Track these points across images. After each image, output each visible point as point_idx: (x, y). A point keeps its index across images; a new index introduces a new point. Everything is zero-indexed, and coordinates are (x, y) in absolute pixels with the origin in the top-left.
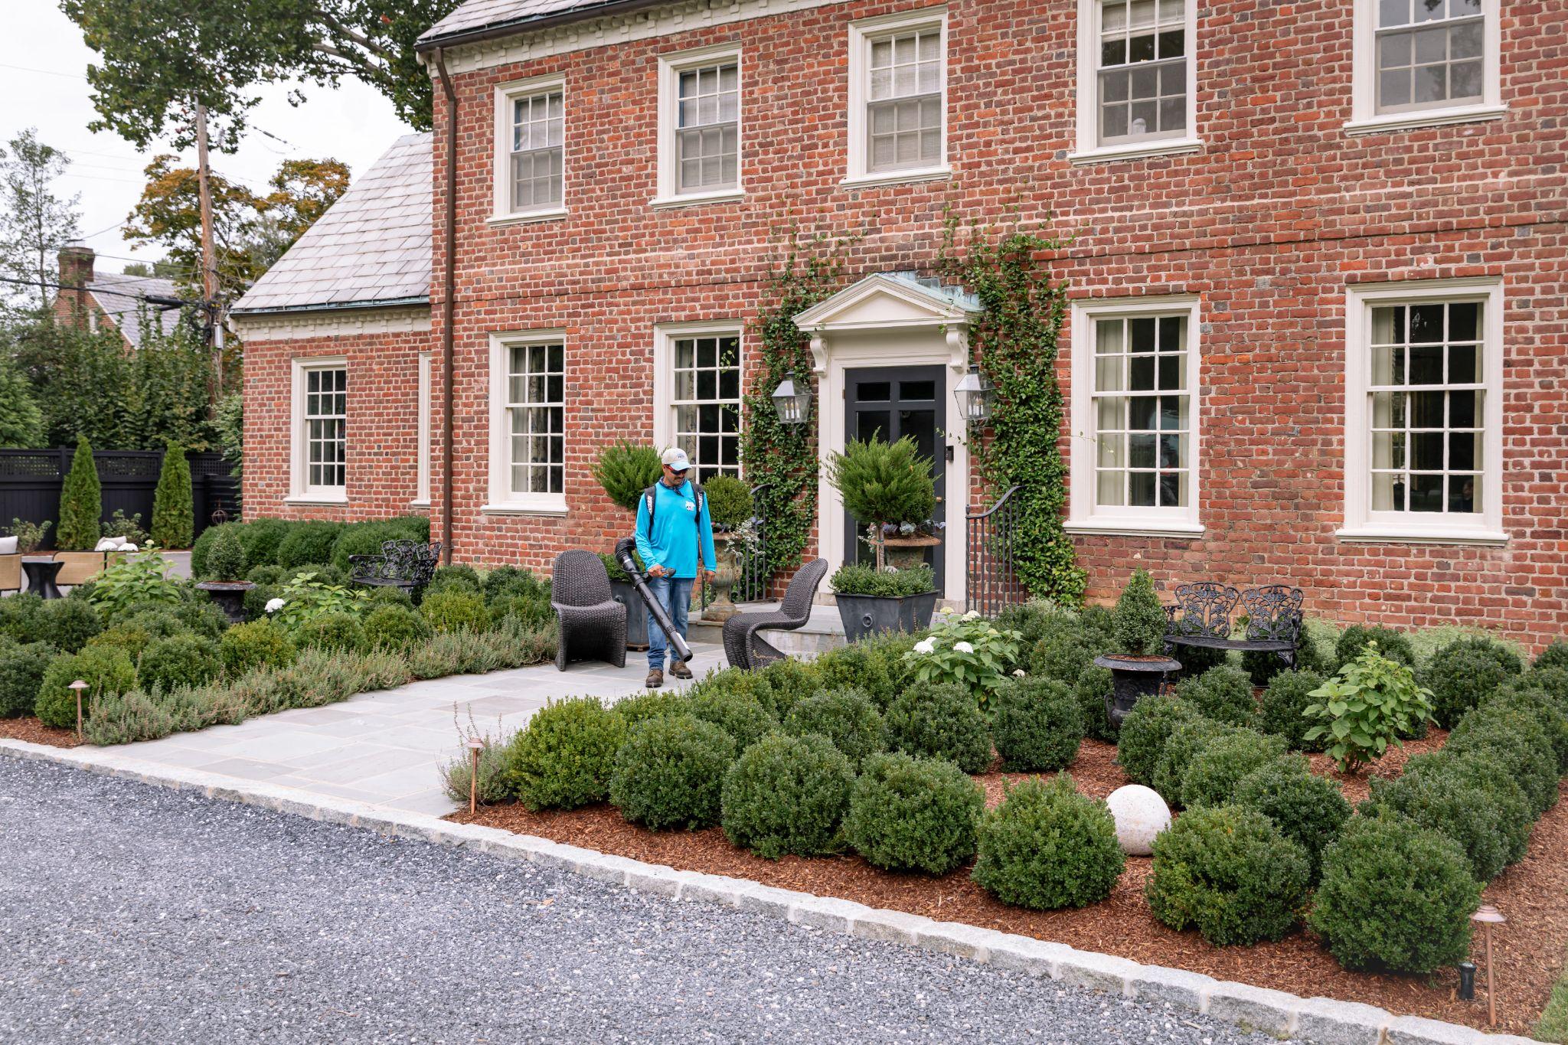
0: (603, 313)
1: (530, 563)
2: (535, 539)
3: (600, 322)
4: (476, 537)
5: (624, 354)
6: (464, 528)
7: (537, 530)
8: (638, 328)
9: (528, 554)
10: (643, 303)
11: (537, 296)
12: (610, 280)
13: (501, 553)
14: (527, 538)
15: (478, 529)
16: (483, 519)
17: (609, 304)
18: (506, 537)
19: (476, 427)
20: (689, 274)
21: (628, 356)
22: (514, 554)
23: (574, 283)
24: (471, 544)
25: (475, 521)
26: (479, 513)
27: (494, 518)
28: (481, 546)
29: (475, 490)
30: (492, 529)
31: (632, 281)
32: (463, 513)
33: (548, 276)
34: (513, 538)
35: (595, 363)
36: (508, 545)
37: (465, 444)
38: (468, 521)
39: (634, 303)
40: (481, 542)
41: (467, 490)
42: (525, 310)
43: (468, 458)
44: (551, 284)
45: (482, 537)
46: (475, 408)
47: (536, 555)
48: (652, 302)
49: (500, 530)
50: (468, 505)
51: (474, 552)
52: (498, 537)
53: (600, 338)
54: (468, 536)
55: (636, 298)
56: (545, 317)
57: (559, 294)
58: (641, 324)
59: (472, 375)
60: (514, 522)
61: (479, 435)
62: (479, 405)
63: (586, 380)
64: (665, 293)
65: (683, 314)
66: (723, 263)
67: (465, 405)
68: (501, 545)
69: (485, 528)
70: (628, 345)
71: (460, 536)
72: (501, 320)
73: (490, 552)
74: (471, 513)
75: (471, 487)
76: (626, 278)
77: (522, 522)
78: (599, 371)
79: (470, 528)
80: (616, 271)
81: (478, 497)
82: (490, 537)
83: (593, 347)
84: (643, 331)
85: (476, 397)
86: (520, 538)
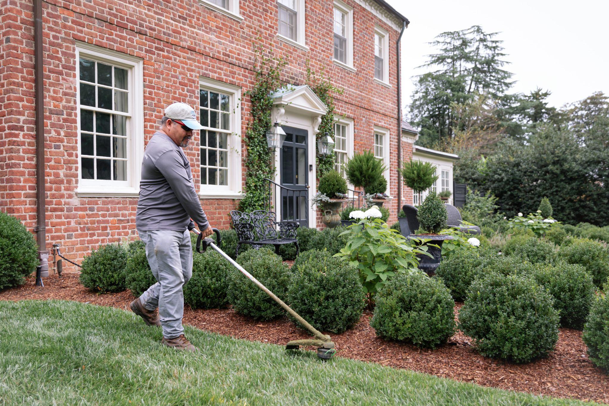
0: (170, 58)
1: (119, 234)
2: (123, 215)
3: (168, 63)
4: (67, 217)
5: (183, 90)
6: (54, 210)
7: (126, 209)
8: (191, 76)
9: (118, 228)
10: (194, 60)
11: (123, 27)
12: (176, 38)
13: (94, 229)
14: (116, 215)
15: (69, 210)
16: (75, 202)
17: (175, 54)
18: (97, 215)
19: (65, 120)
20: (219, 52)
21: (185, 92)
22: (105, 228)
23: (151, 29)
24: (63, 224)
25: (68, 204)
26: (70, 196)
27: (86, 200)
28: (73, 224)
29: (66, 176)
30: (85, 209)
31: (189, 43)
32: (53, 196)
33: (131, 15)
34: (104, 216)
35: (166, 91)
36: (99, 222)
37: (53, 134)
38: (59, 203)
39: (189, 59)
40: (73, 222)
41: (57, 175)
42: (111, 34)
43: (58, 147)
44: (135, 23)
45: (75, 217)
46: (64, 103)
47: (124, 228)
48: (199, 62)
49: (92, 209)
50: (58, 189)
51: (66, 230)
52: (89, 216)
53: (168, 75)
54: (59, 217)
55: (189, 55)
56: (129, 46)
57: (140, 33)
58: (193, 74)
59: (61, 73)
60: (104, 203)
61: (68, 127)
62: (68, 101)
63: (159, 101)
64: (206, 59)
65: (216, 75)
66: (234, 53)
67: (54, 99)
68: (93, 222)
69: (76, 209)
70: (186, 85)
71: (51, 217)
72: (91, 34)
73: (82, 229)
74: (62, 196)
75: (62, 173)
76: (185, 40)
77: (112, 202)
78: (168, 97)
79: (62, 210)
80: (179, 33)
81: (69, 182)
82: (83, 217)
83: (164, 79)
84: (194, 78)
85: (65, 94)
86: (110, 216)
